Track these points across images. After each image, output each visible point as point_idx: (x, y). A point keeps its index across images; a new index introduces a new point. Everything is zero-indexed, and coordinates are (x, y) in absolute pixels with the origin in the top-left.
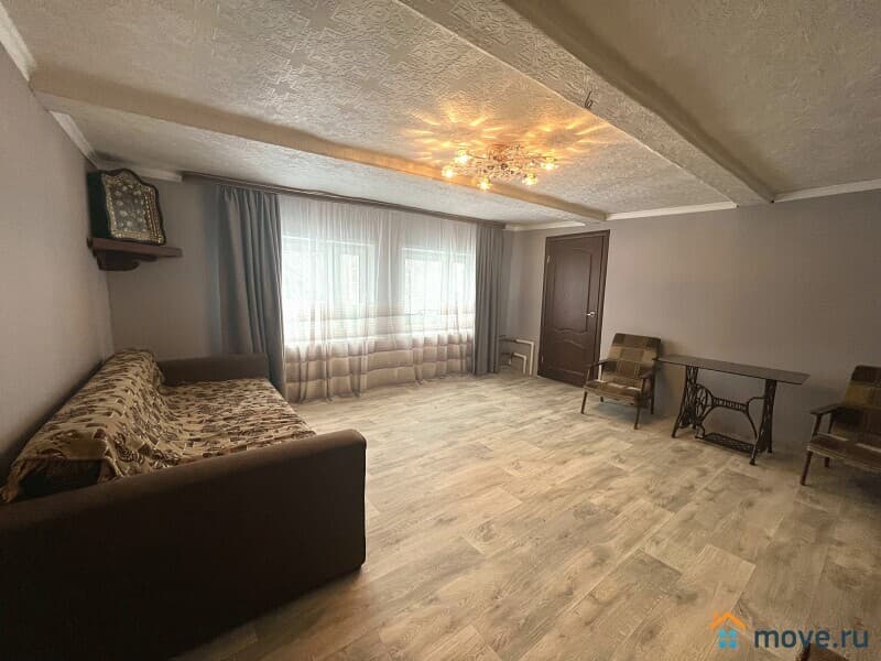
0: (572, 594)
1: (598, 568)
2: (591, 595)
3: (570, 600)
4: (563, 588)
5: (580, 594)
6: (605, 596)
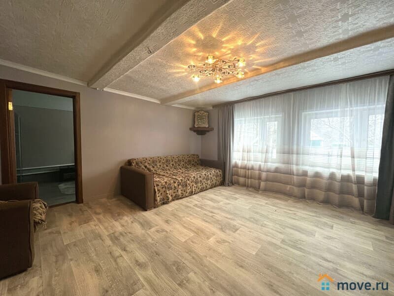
0: (124, 251)
1: (134, 262)
2: (122, 256)
3: (122, 250)
4: (128, 249)
5: (123, 253)
6: (119, 261)
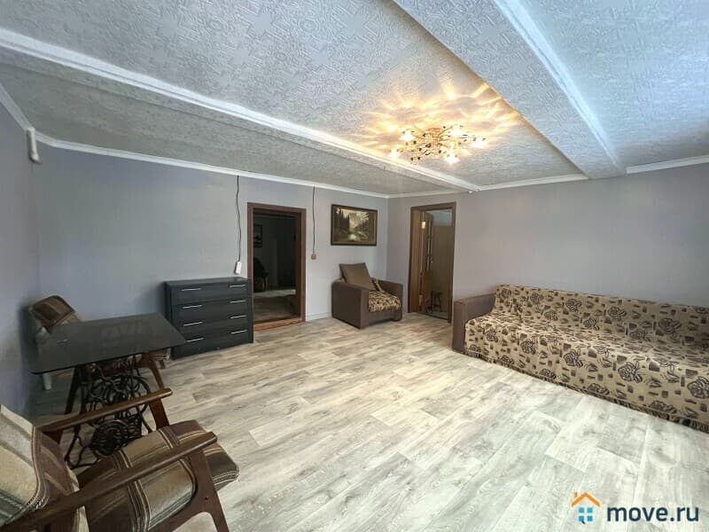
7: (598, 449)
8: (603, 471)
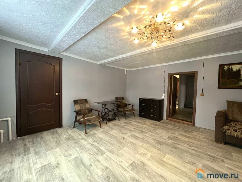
7: (50, 162)
8: (43, 157)
